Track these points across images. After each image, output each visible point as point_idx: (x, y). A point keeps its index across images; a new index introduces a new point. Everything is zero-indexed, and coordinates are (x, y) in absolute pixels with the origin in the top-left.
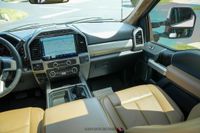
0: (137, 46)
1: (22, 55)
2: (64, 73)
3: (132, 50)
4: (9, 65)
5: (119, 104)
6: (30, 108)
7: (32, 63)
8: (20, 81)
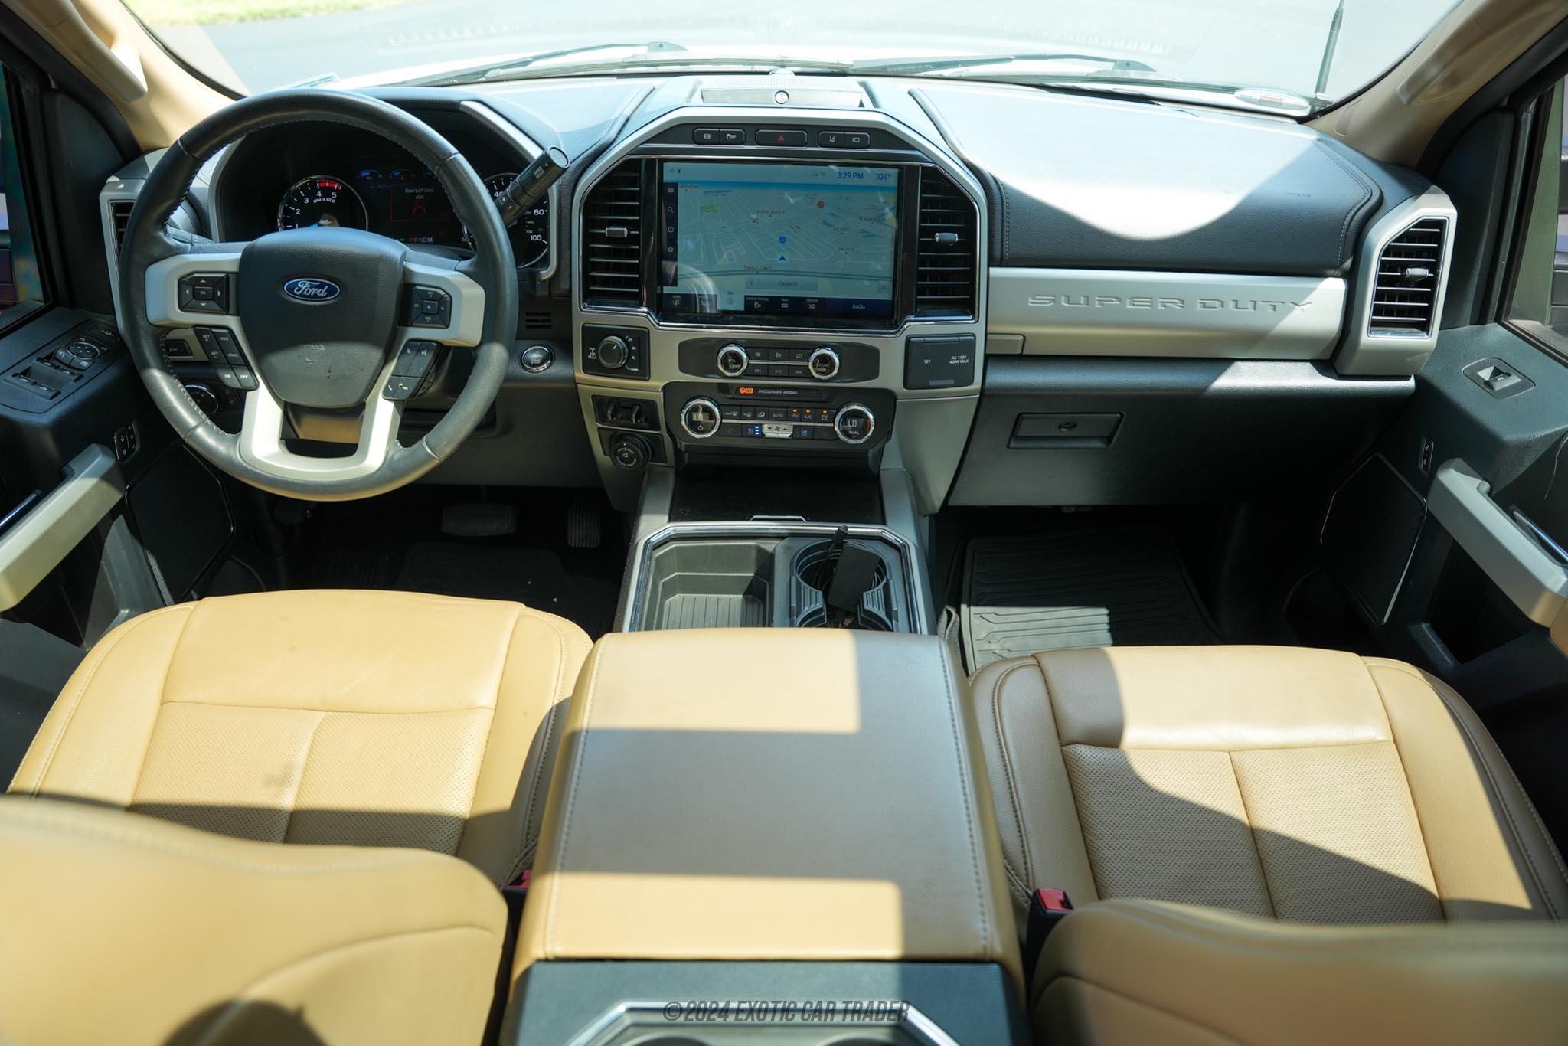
0: (1371, 339)
1: (527, 251)
2: (777, 431)
3: (1327, 365)
4: (440, 308)
5: (1110, 738)
6: (514, 610)
7: (585, 315)
8: (488, 422)
